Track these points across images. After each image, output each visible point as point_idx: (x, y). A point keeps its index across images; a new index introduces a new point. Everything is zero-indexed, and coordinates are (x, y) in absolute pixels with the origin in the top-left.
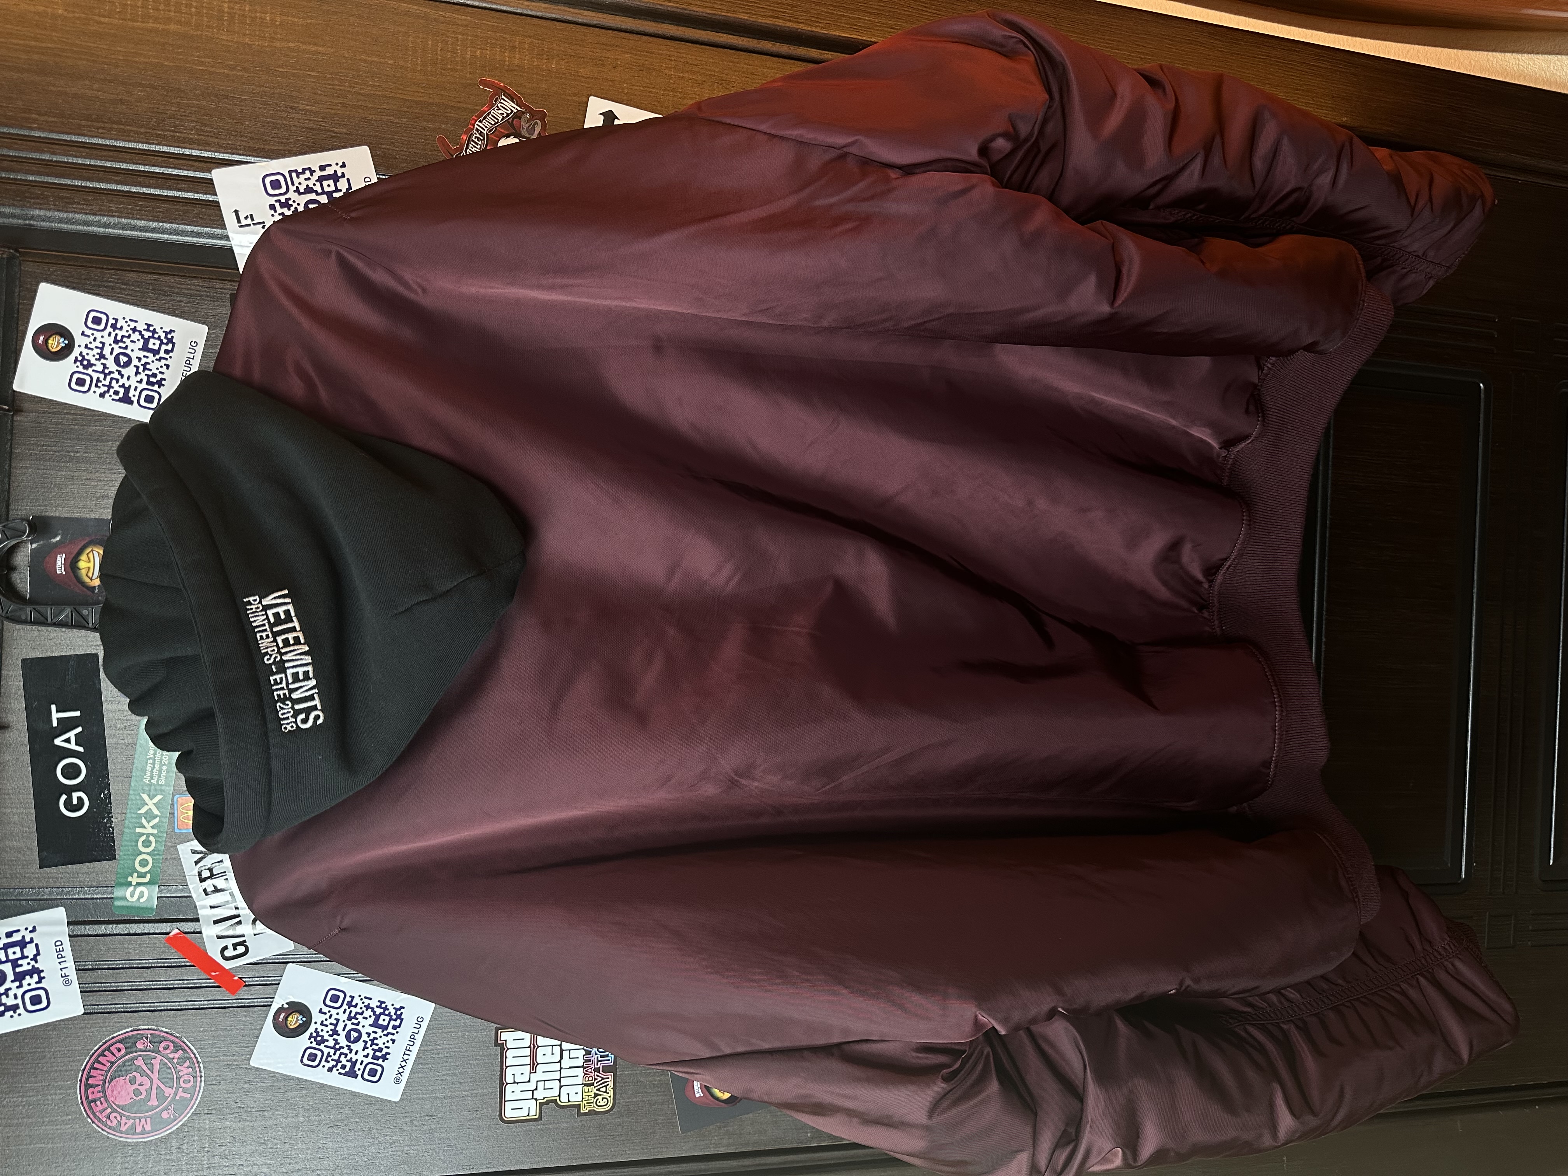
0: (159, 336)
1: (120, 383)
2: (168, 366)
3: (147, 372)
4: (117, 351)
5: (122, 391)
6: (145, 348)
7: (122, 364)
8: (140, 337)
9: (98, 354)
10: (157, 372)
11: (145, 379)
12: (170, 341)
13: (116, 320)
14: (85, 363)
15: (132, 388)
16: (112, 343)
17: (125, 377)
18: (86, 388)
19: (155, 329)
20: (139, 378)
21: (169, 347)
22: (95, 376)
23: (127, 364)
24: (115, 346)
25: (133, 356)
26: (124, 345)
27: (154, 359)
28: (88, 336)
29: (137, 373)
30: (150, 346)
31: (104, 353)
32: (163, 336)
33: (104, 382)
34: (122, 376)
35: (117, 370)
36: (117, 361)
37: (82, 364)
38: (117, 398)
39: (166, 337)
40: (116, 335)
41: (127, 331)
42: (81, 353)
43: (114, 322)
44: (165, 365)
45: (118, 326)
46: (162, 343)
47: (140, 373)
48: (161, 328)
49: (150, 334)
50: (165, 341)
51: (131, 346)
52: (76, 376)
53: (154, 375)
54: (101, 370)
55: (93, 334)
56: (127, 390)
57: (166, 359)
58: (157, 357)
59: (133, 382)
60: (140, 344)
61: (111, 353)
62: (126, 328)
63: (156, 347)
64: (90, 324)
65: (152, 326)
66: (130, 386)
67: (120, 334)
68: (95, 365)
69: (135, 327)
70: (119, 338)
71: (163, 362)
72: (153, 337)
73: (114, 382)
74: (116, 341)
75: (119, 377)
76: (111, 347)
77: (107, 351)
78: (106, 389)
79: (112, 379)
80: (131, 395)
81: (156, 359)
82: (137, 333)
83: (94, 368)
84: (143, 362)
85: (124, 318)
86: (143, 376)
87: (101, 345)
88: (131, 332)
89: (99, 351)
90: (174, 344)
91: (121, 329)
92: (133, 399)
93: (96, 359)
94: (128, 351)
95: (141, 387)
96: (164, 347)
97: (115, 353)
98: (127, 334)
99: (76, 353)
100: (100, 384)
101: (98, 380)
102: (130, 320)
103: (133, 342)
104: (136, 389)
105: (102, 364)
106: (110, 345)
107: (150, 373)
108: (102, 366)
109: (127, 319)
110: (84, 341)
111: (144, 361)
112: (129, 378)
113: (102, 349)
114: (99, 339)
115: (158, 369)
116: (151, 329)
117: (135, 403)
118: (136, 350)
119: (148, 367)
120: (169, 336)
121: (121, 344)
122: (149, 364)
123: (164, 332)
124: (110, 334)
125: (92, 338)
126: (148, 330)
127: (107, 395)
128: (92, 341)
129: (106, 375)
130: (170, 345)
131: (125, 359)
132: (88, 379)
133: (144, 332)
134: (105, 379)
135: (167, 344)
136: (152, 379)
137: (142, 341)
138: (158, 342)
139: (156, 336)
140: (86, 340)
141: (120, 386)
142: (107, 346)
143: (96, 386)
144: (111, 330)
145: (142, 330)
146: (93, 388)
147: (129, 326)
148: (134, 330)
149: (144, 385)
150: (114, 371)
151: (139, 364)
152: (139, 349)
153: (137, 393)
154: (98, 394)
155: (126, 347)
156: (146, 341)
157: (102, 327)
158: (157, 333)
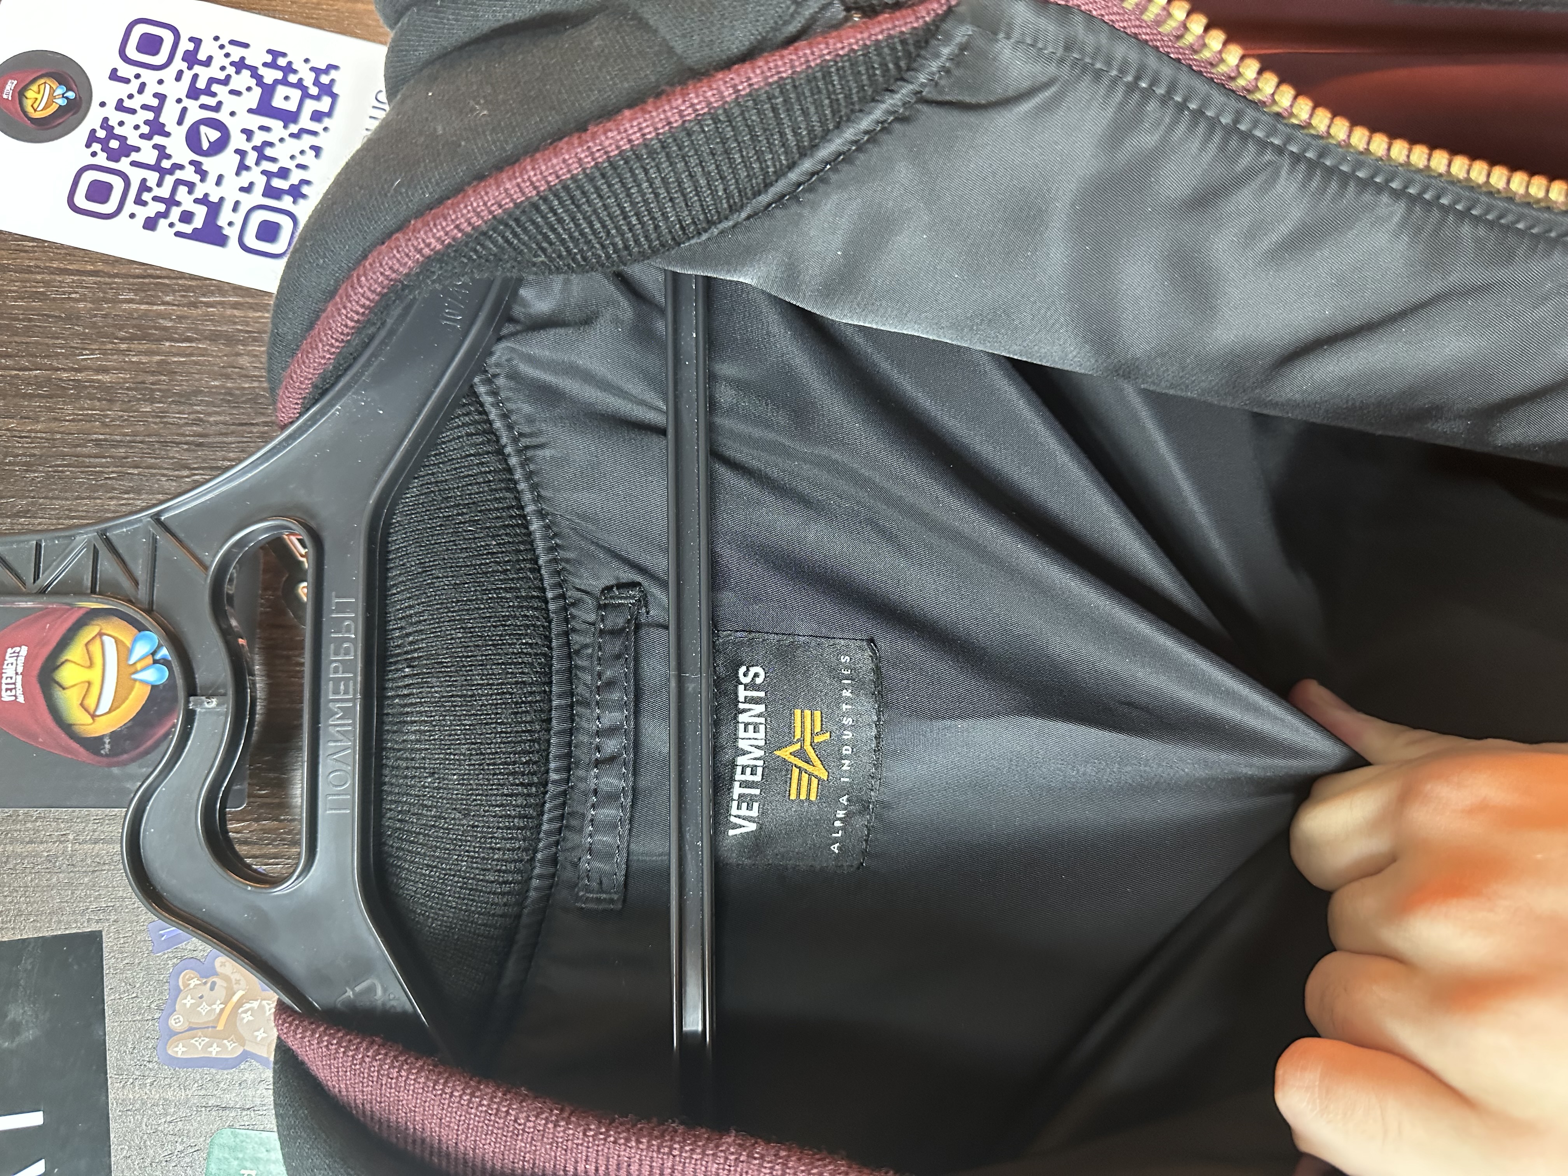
0: (300, 80)
1: (199, 193)
2: (317, 150)
3: (266, 165)
4: (195, 113)
5: (201, 212)
6: (265, 108)
7: (205, 145)
8: (253, 82)
9: (146, 122)
10: (290, 165)
11: (261, 182)
12: (327, 90)
13: (197, 42)
14: (114, 144)
15: (227, 207)
16: (184, 97)
17: (212, 178)
18: (109, 207)
19: (290, 63)
20: (245, 179)
21: (324, 105)
22: (136, 176)
23: (218, 147)
24: (192, 106)
25: (234, 126)
26: (212, 101)
27: (285, 134)
28: (127, 81)
29: (242, 167)
30: (278, 102)
31: (161, 120)
32: (309, 79)
33: (157, 192)
34: (203, 175)
35: (192, 163)
36: (193, 139)
37: (105, 149)
38: (187, 229)
39: (316, 82)
40: (195, 77)
41: (223, 68)
42: (105, 123)
43: (191, 46)
44: (312, 147)
45: (202, 56)
46: (305, 95)
47: (248, 168)
48: (307, 61)
49: (279, 75)
50: (314, 91)
51: (230, 103)
52: (89, 177)
53: (284, 173)
54: (152, 161)
55: (137, 76)
56: (214, 209)
57: (314, 133)
58: (294, 128)
59: (230, 191)
60: (253, 98)
61: (180, 122)
62: (219, 60)
63: (292, 106)
64: (132, 52)
65: (284, 55)
66: (222, 199)
67: (204, 74)
68: (137, 149)
69: (243, 59)
70: (201, 84)
71: (307, 141)
72: (285, 82)
73: (183, 190)
74: (194, 93)
75: (196, 178)
76: (180, 107)
77: (169, 116)
78: (162, 207)
79: (178, 182)
80: (222, 221)
81: (292, 135)
82: (246, 73)
83: (134, 156)
84: (257, 140)
85: (216, 38)
86: (255, 176)
87: (155, 102)
88: (231, 70)
89: (150, 116)
90: (334, 97)
91: (208, 62)
92: (227, 231)
93: (142, 136)
94: (222, 116)
95: (248, 201)
96: (310, 106)
97: (189, 121)
98: (222, 76)
99: (93, 120)
100: (146, 196)
101: (144, 187)
102: (232, 42)
103: (235, 93)
104: (236, 206)
105: (155, 147)
106: (179, 101)
107: (273, 168)
108: (156, 152)
109: (224, 41)
110: (114, 92)
111: (259, 138)
112: (219, 180)
113: (158, 111)
114: (152, 87)
115: (292, 157)
116: (282, 62)
117: (233, 242)
118: (242, 113)
119: (268, 152)
120: (325, 79)
121: (205, 99)
122: (271, 144)
123: (312, 69)
124: (179, 76)
125: (135, 84)
126: (273, 65)
127: (163, 223)
128: (134, 92)
129: (163, 173)
130: (326, 101)
131: (215, 135)
132: (118, 184)
133: (262, 71)
134: (159, 184)
135: (317, 98)
136: (277, 183)
137: (257, 91)
138: (296, 94)
139: (293, 79)
140: (121, 90)
141: (196, 201)
142: (170, 104)
143: (139, 201)
144: (184, 66)
145: (260, 66)
146: (130, 206)
147: (227, 55)
148: (240, 65)
149: (257, 197)
150: (186, 164)
151: (247, 147)
152: (250, 111)
153: (238, 218)
154: (140, 220)
155: (217, 108)
156: (268, 91)
157: (160, 59)
158: (295, 72)
